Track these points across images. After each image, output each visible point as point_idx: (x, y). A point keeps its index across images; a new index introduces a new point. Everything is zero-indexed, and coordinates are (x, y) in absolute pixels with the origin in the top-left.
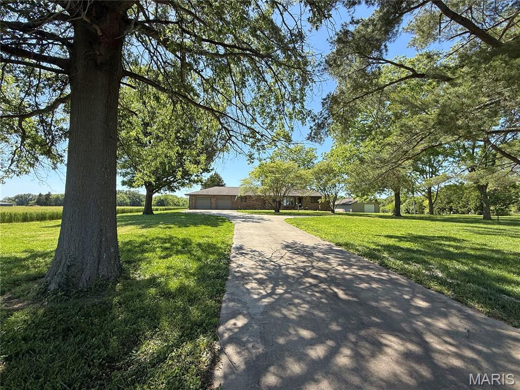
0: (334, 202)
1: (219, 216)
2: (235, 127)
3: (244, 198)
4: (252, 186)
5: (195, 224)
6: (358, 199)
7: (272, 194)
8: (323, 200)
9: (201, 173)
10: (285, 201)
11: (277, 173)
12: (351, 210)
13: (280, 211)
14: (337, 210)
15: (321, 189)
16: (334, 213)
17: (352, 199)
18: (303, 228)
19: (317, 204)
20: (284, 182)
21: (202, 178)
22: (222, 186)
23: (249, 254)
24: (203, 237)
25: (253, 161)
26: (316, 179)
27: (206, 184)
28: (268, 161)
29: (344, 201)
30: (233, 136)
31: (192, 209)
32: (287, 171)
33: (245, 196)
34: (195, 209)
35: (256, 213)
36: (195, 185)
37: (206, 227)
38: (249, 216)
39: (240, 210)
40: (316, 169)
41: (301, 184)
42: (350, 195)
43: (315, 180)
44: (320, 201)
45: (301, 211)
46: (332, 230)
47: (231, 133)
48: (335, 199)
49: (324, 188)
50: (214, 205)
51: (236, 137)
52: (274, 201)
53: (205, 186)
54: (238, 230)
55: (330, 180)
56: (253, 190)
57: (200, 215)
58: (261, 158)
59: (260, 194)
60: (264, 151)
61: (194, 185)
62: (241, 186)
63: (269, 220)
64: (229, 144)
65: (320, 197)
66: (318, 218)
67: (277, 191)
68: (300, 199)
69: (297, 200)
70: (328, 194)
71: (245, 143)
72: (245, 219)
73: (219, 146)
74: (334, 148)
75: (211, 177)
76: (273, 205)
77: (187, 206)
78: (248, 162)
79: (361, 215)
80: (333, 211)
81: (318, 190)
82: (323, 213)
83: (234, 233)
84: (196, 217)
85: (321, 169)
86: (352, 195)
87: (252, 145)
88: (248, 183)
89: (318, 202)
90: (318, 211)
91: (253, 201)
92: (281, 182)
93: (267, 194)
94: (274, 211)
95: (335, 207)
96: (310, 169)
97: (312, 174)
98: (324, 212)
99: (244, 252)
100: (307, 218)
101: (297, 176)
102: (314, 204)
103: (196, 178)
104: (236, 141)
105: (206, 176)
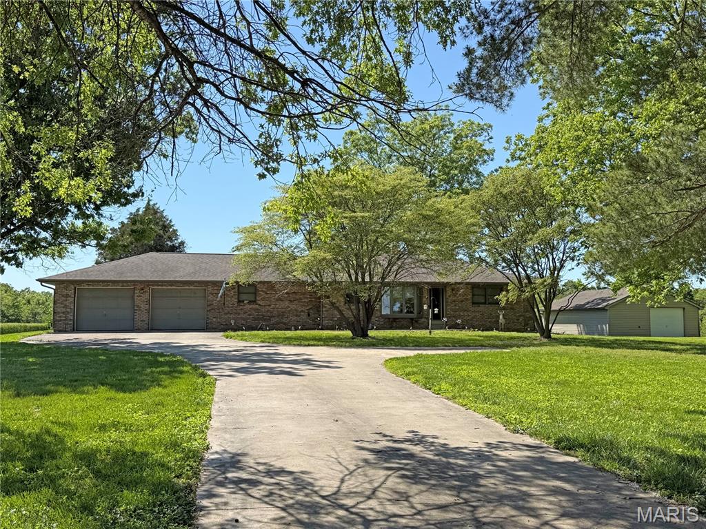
0: (548, 302)
1: (162, 355)
2: (213, 51)
3: (247, 292)
4: (275, 249)
5: (75, 385)
6: (627, 291)
7: (343, 277)
8: (512, 295)
9: (97, 208)
10: (386, 299)
11: (358, 206)
12: (606, 327)
13: (371, 333)
14: (557, 329)
15: (504, 260)
16: (549, 337)
17: (608, 293)
18: (446, 391)
19: (491, 308)
20: (383, 235)
21: (100, 224)
22: (173, 249)
23: (261, 483)
24: (103, 428)
25: (274, 165)
26: (488, 226)
27: (116, 246)
28: (327, 164)
29: (582, 299)
30: (208, 81)
31: (65, 331)
32: (393, 199)
33: (253, 285)
34: (74, 331)
35: (288, 341)
36: (75, 248)
37: (112, 394)
38: (265, 350)
39: (235, 330)
40: (487, 193)
41: (439, 242)
42: (600, 278)
43: (486, 231)
44: (502, 298)
45: (438, 334)
46: (542, 396)
47: (201, 72)
48: (553, 291)
49: (515, 256)
50: (142, 316)
51: (217, 87)
52: (350, 298)
53: (113, 249)
54: (225, 399)
55: (532, 228)
56: (278, 264)
57: (95, 353)
58: (302, 154)
59: (303, 277)
60: (313, 132)
61: (70, 248)
62: (238, 249)
63: (328, 365)
64: (192, 110)
65: (501, 287)
66: (496, 355)
67: (360, 266)
68: (437, 292)
69: (426, 295)
70: (528, 277)
71: (247, 106)
72: (249, 364)
73: (160, 113)
74: (548, 122)
75: (134, 219)
76: (348, 314)
77: (47, 320)
78: (260, 170)
79: (639, 346)
80: (546, 333)
81: (496, 261)
82: (512, 338)
83: (214, 412)
84: (79, 360)
85: (505, 191)
86: (608, 278)
87: (274, 114)
88: (262, 240)
89: (497, 303)
90: (495, 333)
91: (280, 299)
92: (372, 237)
93: (328, 277)
94: (348, 333)
95: (552, 318)
96: (466, 192)
97: (473, 208)
98: (514, 334)
99: (244, 476)
100: (458, 356)
101: (425, 217)
102: (482, 308)
103: (79, 223)
104: (215, 97)
105: (114, 217)
